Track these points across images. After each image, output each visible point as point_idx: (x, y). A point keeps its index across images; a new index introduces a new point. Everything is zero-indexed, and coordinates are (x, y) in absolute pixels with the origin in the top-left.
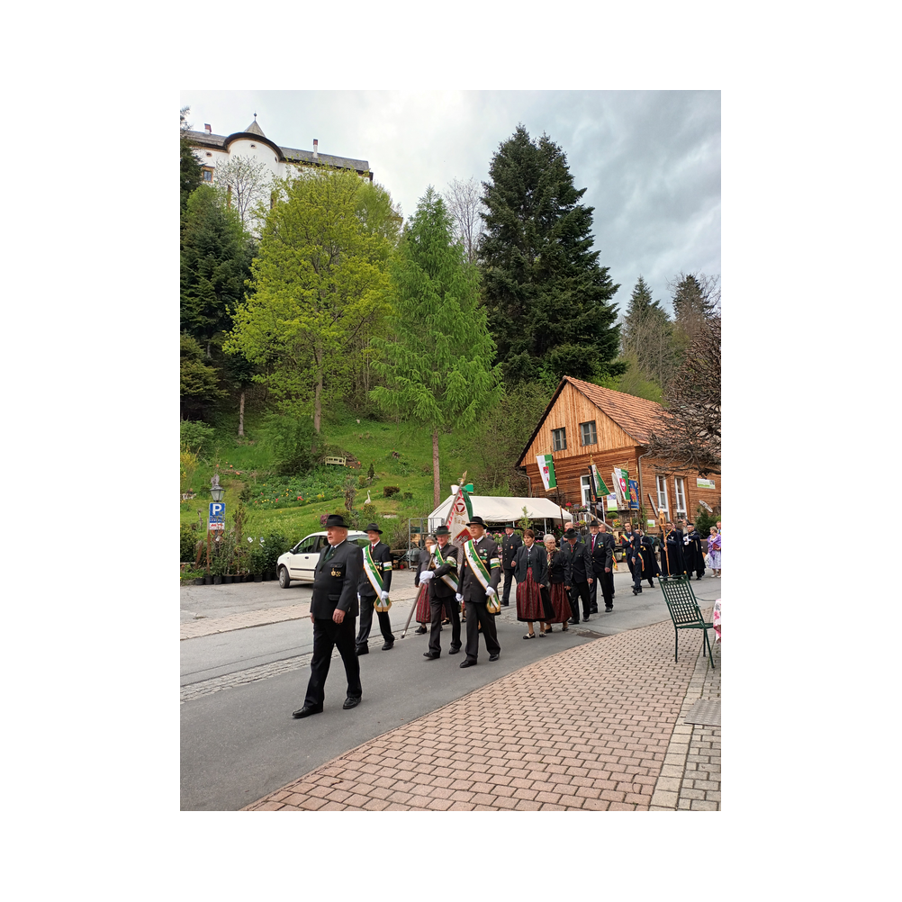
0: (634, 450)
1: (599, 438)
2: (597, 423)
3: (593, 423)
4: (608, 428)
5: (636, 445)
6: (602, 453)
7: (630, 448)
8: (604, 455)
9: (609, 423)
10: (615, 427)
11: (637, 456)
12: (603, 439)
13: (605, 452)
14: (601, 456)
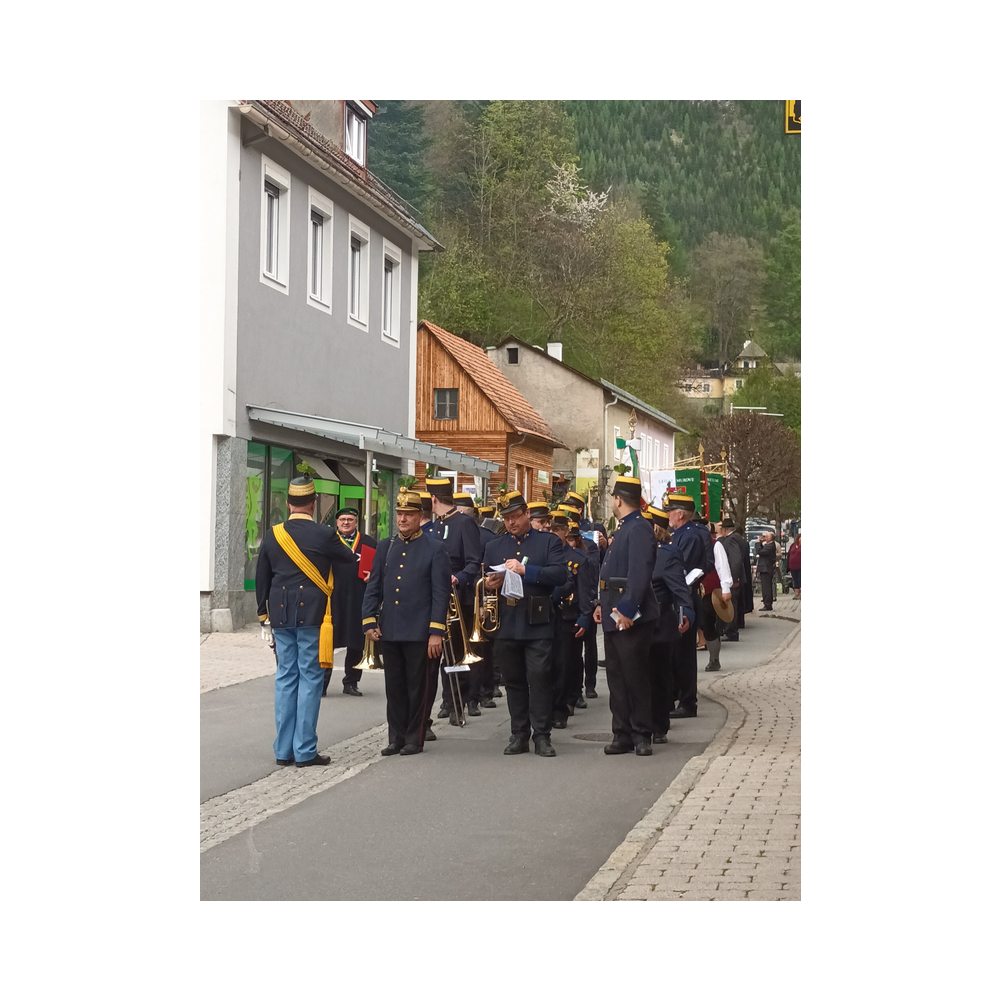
0: (505, 437)
1: (461, 415)
2: (461, 393)
3: (454, 392)
4: (475, 402)
5: (509, 430)
6: (463, 433)
7: (501, 433)
8: (466, 437)
9: (477, 396)
10: (485, 404)
11: (507, 445)
12: (467, 415)
13: (467, 433)
14: (461, 437)
